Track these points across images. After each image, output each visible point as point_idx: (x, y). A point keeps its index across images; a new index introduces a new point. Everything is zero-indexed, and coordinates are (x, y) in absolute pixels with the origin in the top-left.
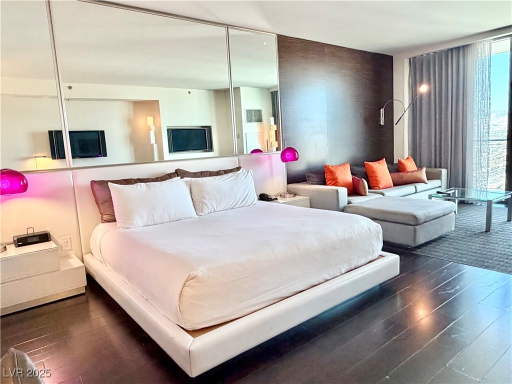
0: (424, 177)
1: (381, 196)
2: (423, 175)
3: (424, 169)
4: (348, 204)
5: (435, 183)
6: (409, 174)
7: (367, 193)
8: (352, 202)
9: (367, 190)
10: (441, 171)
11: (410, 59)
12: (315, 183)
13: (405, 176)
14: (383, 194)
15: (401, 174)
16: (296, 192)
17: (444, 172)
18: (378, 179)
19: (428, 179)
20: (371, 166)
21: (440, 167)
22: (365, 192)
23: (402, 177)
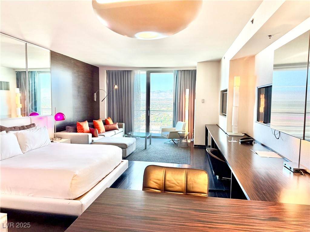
0: (117, 127)
1: (104, 137)
2: (117, 126)
3: (117, 123)
4: (92, 142)
5: (121, 130)
6: (111, 126)
7: (98, 136)
8: (94, 140)
9: (98, 134)
10: (123, 124)
11: (107, 71)
12: (72, 131)
13: (110, 127)
14: (104, 136)
15: (108, 126)
16: (62, 137)
17: (124, 124)
18: (100, 128)
19: (119, 128)
20: (96, 122)
21: (123, 122)
22: (97, 135)
23: (108, 127)
